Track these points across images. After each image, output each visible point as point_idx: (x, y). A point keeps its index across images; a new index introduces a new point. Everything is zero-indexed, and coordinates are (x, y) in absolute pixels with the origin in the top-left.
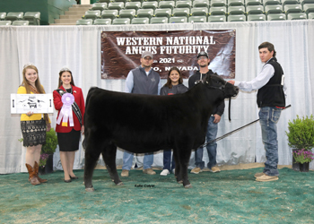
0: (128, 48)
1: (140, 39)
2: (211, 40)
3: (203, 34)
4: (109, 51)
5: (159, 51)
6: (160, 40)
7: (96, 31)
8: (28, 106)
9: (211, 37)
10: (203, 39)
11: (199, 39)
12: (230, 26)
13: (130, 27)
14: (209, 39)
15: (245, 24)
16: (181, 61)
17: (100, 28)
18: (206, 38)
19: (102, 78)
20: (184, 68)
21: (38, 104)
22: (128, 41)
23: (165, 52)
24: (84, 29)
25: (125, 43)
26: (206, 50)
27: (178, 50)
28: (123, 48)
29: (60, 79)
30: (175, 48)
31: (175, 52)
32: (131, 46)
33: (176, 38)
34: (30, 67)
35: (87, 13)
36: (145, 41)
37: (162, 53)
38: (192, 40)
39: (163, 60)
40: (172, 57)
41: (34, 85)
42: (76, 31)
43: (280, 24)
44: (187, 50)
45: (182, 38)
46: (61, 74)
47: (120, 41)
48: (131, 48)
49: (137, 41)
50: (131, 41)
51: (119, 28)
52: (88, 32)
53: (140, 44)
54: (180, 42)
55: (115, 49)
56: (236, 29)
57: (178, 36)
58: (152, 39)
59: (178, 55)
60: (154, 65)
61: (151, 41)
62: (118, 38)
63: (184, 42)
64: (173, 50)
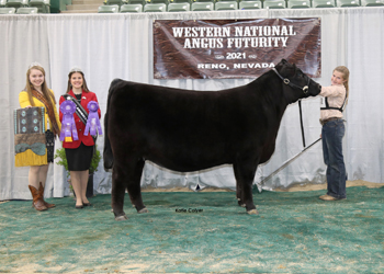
0: (187, 40)
1: (202, 29)
2: (291, 30)
3: (281, 23)
4: (164, 44)
5: (225, 44)
6: (227, 30)
7: (147, 20)
9: (291, 27)
10: (281, 29)
11: (276, 29)
12: (314, 13)
13: (190, 15)
14: (288, 29)
15: (333, 11)
16: (254, 57)
17: (151, 17)
18: (284, 27)
19: (155, 77)
20: (258, 65)
22: (187, 32)
23: (233, 45)
24: (132, 18)
25: (183, 34)
26: (284, 42)
27: (249, 43)
28: (181, 40)
30: (246, 40)
31: (246, 46)
32: (191, 39)
33: (247, 28)
34: (35, 68)
36: (208, 32)
37: (229, 46)
38: (267, 30)
39: (230, 56)
40: (242, 52)
41: (39, 90)
42: (123, 21)
43: (375, 11)
44: (261, 42)
45: (254, 28)
46: (70, 75)
47: (177, 32)
48: (191, 41)
49: (199, 32)
50: (191, 32)
51: (176, 15)
52: (137, 21)
53: (202, 35)
54: (251, 33)
55: (170, 43)
56: (321, 17)
57: (249, 25)
58: (217, 29)
59: (250, 50)
60: (220, 62)
61: (216, 32)
62: (174, 29)
63: (257, 33)
64: (243, 43)
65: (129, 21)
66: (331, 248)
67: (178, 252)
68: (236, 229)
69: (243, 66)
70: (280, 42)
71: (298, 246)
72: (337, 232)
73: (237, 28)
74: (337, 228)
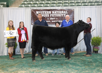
1: (44, 12)
3: (64, 10)
4: (34, 16)
5: (50, 16)
6: (50, 12)
8: (10, 34)
9: (66, 11)
11: (63, 12)
13: (41, 8)
14: (66, 12)
15: (77, 7)
16: (57, 19)
18: (65, 11)
19: (32, 24)
21: (13, 33)
23: (52, 16)
26: (65, 15)
27: (56, 15)
29: (20, 25)
31: (55, 16)
33: (55, 12)
35: (22, 3)
36: (45, 13)
37: (51, 16)
38: (60, 12)
39: (51, 19)
40: (54, 18)
42: (23, 9)
43: (88, 7)
44: (59, 15)
45: (57, 12)
46: (20, 23)
47: (37, 12)
49: (43, 13)
50: (41, 12)
51: (37, 8)
53: (44, 13)
54: (56, 13)
55: (35, 15)
56: (74, 9)
57: (56, 11)
58: (48, 12)
59: (56, 17)
60: (48, 20)
63: (58, 13)
64: (54, 16)
65: (25, 9)
66: (72, 67)
67: (34, 68)
68: (50, 63)
69: (54, 21)
70: (64, 15)
71: (64, 67)
72: (75, 64)
73: (53, 12)
74: (75, 62)
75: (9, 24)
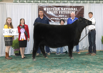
0: (48, 11)
1: (52, 8)
3: (74, 7)
6: (59, 9)
7: (36, 5)
11: (72, 9)
12: (82, 5)
14: (75, 9)
15: (87, 4)
17: (37, 4)
24: (32, 5)
25: (47, 9)
27: (65, 12)
33: (64, 8)
36: (54, 9)
37: (59, 13)
38: (70, 9)
39: (60, 16)
40: (63, 15)
42: (29, 5)
44: (68, 12)
45: (66, 8)
50: (49, 9)
51: (44, 4)
52: (33, 6)
53: (52, 10)
56: (84, 6)
58: (56, 8)
59: (65, 14)
60: (57, 17)
61: (56, 9)
62: (44, 8)
63: (67, 10)
64: (63, 12)
65: (31, 5)
73: (62, 8)
75: (7, 22)
